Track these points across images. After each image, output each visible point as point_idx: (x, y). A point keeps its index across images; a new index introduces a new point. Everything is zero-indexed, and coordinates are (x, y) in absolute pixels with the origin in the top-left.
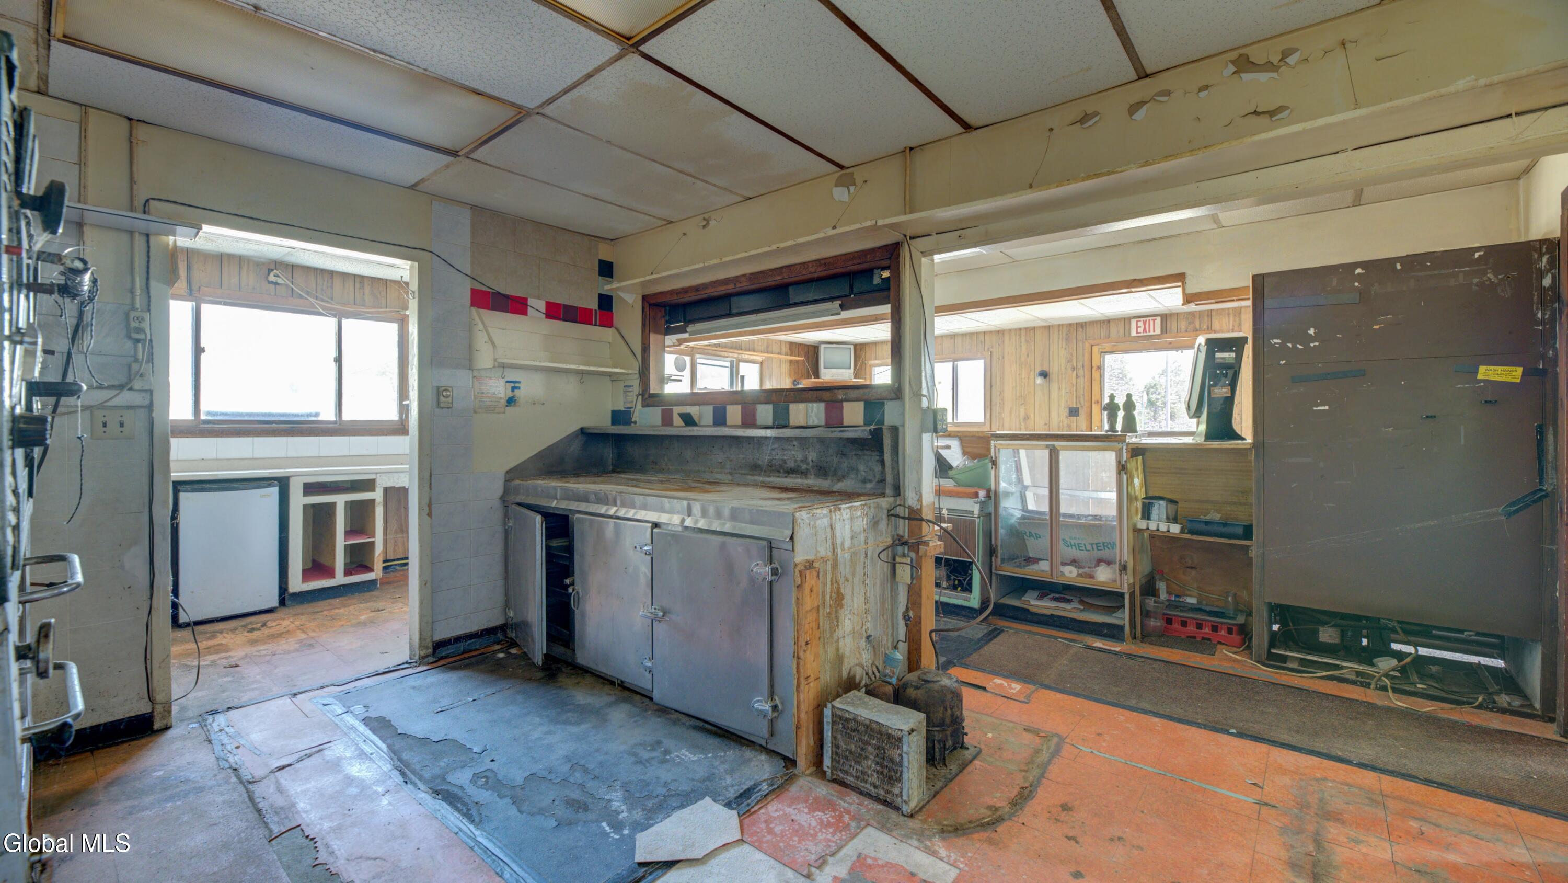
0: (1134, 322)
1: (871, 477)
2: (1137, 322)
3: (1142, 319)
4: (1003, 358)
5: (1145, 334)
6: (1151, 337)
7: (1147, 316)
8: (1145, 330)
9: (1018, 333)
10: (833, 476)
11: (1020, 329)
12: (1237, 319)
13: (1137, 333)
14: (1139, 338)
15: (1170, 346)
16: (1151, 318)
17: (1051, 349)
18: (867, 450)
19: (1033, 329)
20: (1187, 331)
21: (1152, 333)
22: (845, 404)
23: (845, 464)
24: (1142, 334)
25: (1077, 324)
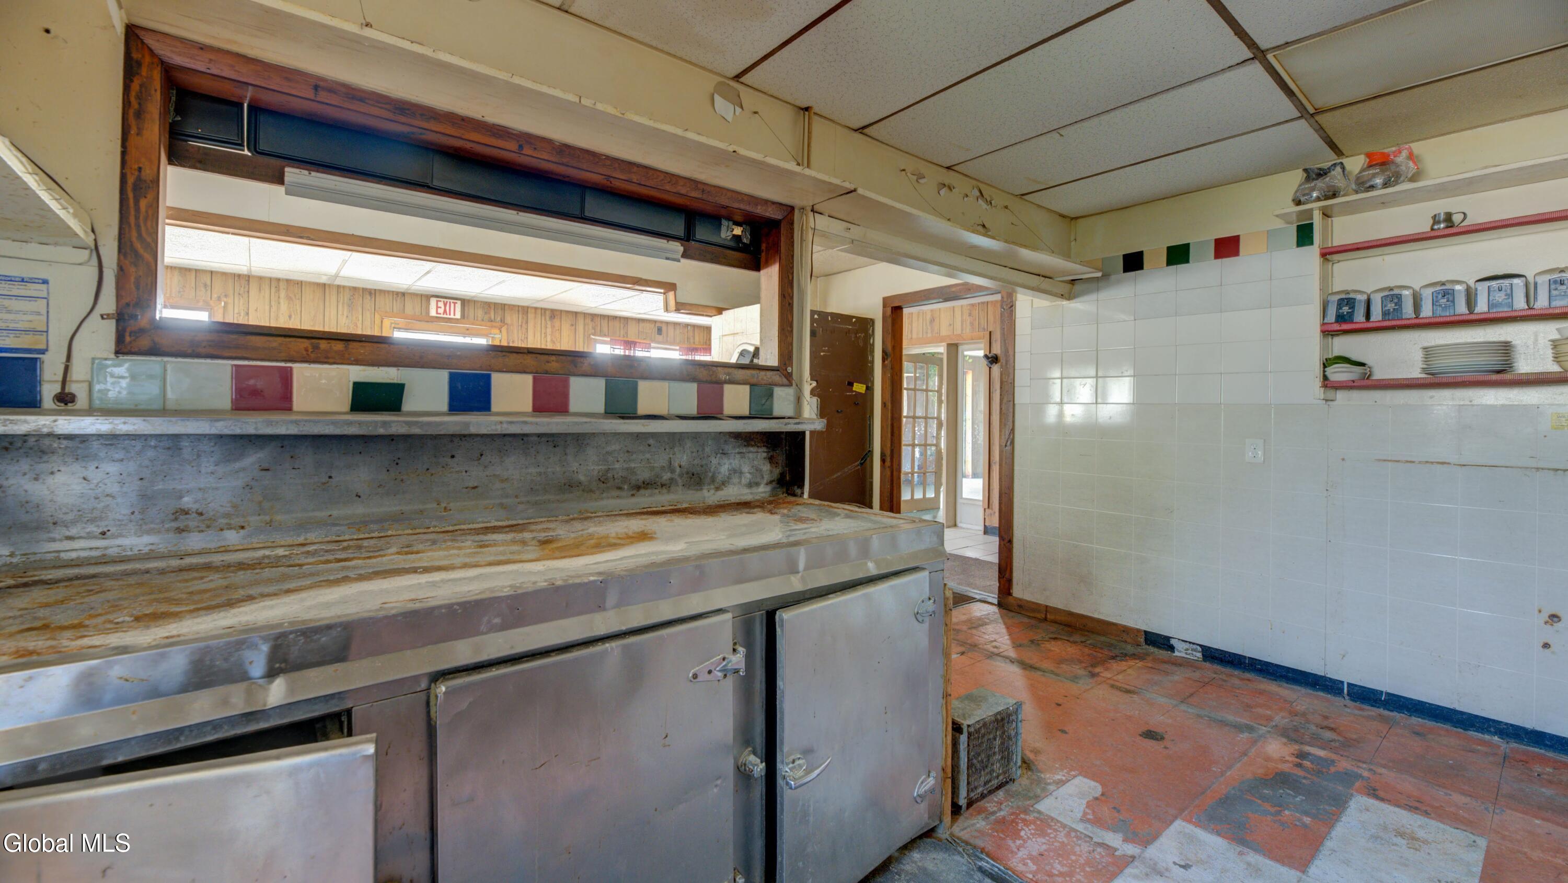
0: (433, 301)
1: (758, 480)
2: (437, 301)
3: (442, 300)
4: (248, 314)
5: (445, 316)
6: (450, 320)
7: (446, 298)
8: (445, 311)
9: (274, 284)
10: (709, 484)
11: (278, 280)
12: (525, 318)
13: (437, 313)
14: (438, 319)
15: (467, 332)
16: (452, 301)
17: (327, 314)
18: (752, 446)
19: (300, 284)
20: (483, 320)
21: (452, 316)
22: (727, 388)
23: (726, 466)
24: (442, 316)
25: (364, 290)
